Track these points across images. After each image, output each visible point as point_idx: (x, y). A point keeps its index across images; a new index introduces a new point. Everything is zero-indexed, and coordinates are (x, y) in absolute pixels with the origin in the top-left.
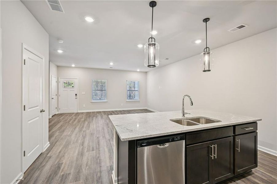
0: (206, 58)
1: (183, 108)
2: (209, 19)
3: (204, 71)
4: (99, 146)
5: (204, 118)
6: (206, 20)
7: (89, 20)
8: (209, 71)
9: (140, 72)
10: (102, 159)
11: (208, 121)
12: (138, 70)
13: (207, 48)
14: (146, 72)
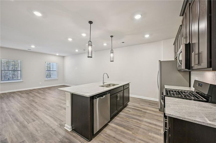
0: (112, 55)
1: (103, 80)
2: (113, 36)
3: (111, 61)
4: (38, 117)
5: (112, 84)
6: (112, 36)
7: (38, 14)
8: (113, 61)
9: (59, 56)
10: (48, 123)
11: (114, 85)
12: (57, 54)
13: (112, 50)
14: (64, 57)
